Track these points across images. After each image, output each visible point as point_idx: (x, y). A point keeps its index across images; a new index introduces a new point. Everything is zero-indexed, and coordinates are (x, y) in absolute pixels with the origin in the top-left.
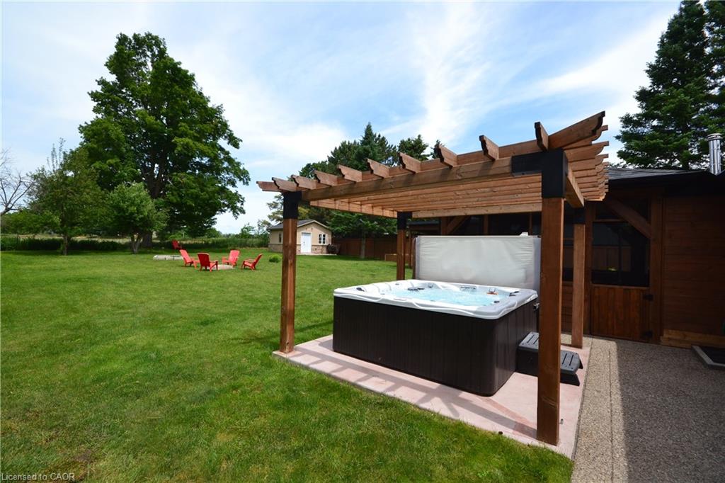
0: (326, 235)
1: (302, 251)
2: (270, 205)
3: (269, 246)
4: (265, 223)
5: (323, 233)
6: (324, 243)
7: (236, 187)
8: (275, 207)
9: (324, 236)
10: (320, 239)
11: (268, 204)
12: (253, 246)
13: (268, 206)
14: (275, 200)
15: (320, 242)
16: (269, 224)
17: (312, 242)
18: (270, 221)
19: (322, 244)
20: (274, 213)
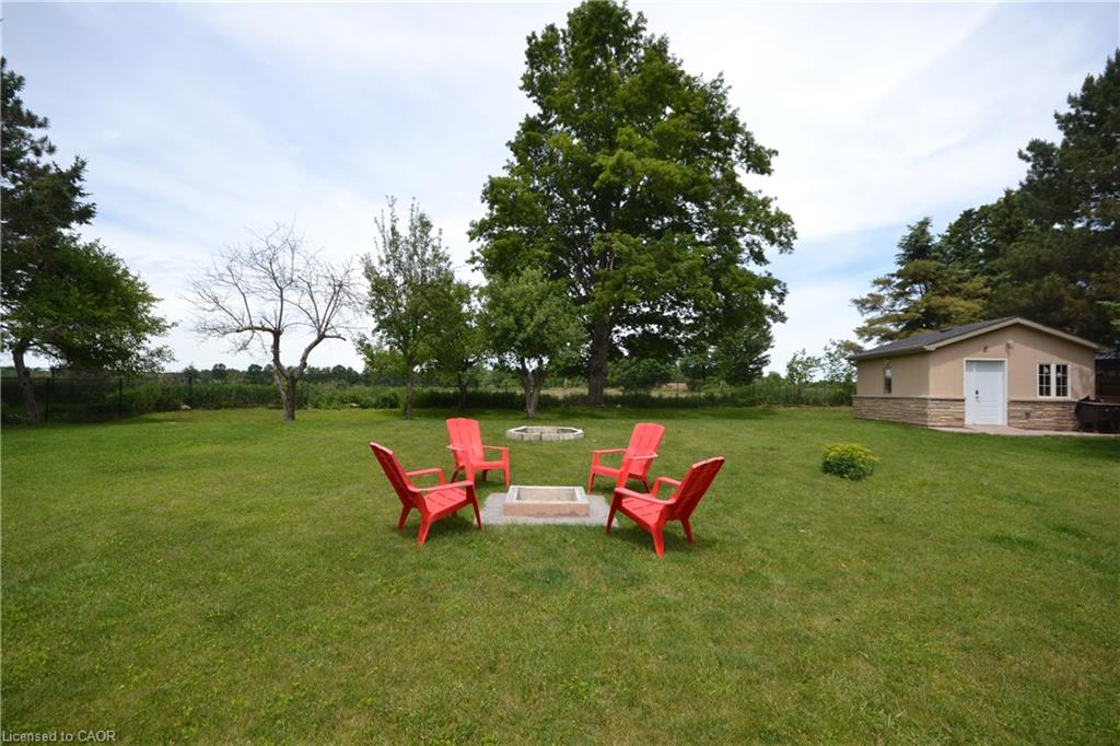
0: (1073, 369)
1: (968, 421)
2: (861, 304)
3: (855, 402)
4: (848, 346)
5: (1054, 362)
6: (1062, 391)
7: (766, 262)
8: (873, 308)
9: (1062, 369)
10: (1044, 379)
11: (856, 302)
12: (816, 403)
13: (855, 308)
14: (875, 290)
15: (1045, 391)
16: (858, 349)
17: (1011, 389)
18: (860, 343)
19: (1053, 396)
20: (871, 322)
